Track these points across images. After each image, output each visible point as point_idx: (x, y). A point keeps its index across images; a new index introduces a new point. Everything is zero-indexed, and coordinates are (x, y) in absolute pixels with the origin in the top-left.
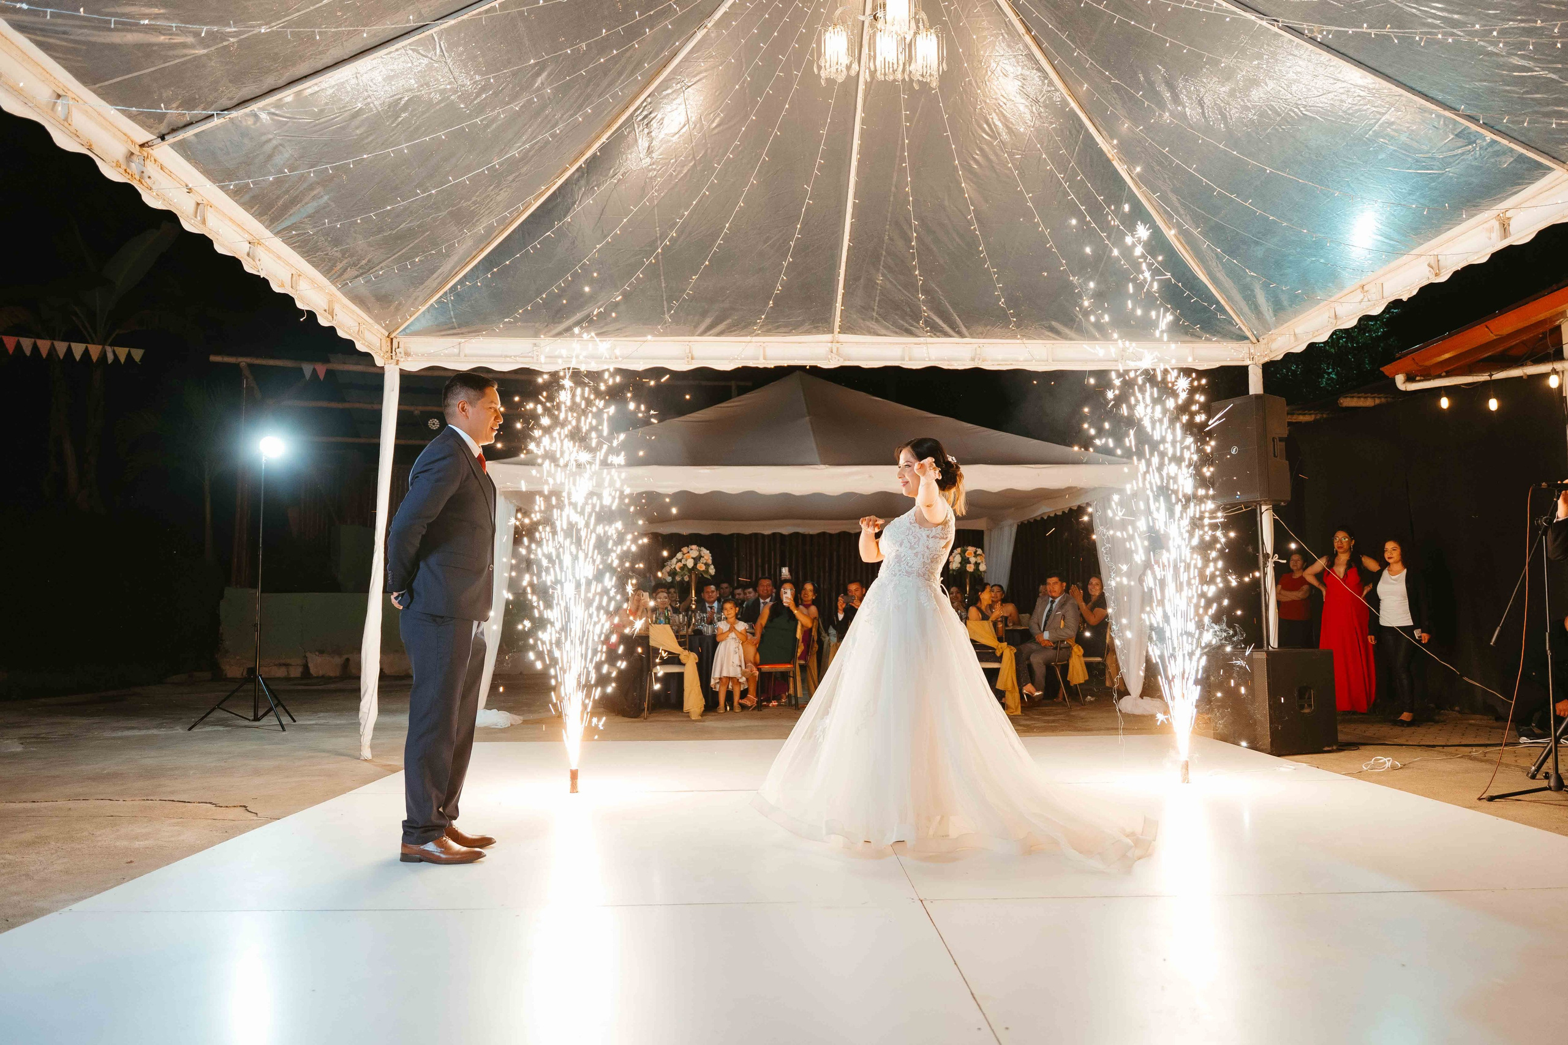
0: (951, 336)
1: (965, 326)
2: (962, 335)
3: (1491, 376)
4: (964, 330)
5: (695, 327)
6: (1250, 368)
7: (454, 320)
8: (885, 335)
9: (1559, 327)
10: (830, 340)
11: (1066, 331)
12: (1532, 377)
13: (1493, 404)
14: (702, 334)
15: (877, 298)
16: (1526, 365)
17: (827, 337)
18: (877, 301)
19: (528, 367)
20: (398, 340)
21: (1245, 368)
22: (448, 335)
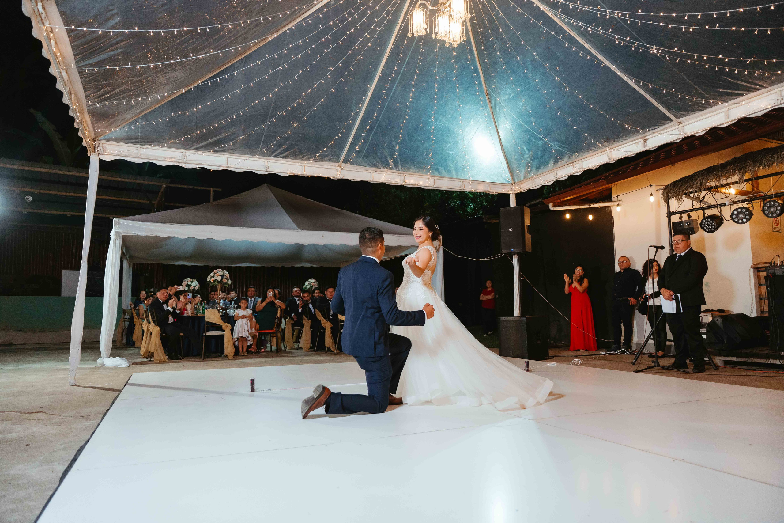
0: (393, 169)
1: (402, 166)
2: (398, 169)
3: (590, 206)
4: (400, 167)
5: (273, 152)
6: (510, 195)
7: (139, 134)
8: (364, 166)
9: (611, 189)
10: (338, 165)
11: (443, 172)
12: (601, 207)
13: (591, 217)
14: (274, 157)
15: (366, 147)
16: (600, 202)
17: (337, 164)
18: (366, 148)
19: (177, 164)
20: (99, 142)
21: (509, 195)
22: (129, 142)
